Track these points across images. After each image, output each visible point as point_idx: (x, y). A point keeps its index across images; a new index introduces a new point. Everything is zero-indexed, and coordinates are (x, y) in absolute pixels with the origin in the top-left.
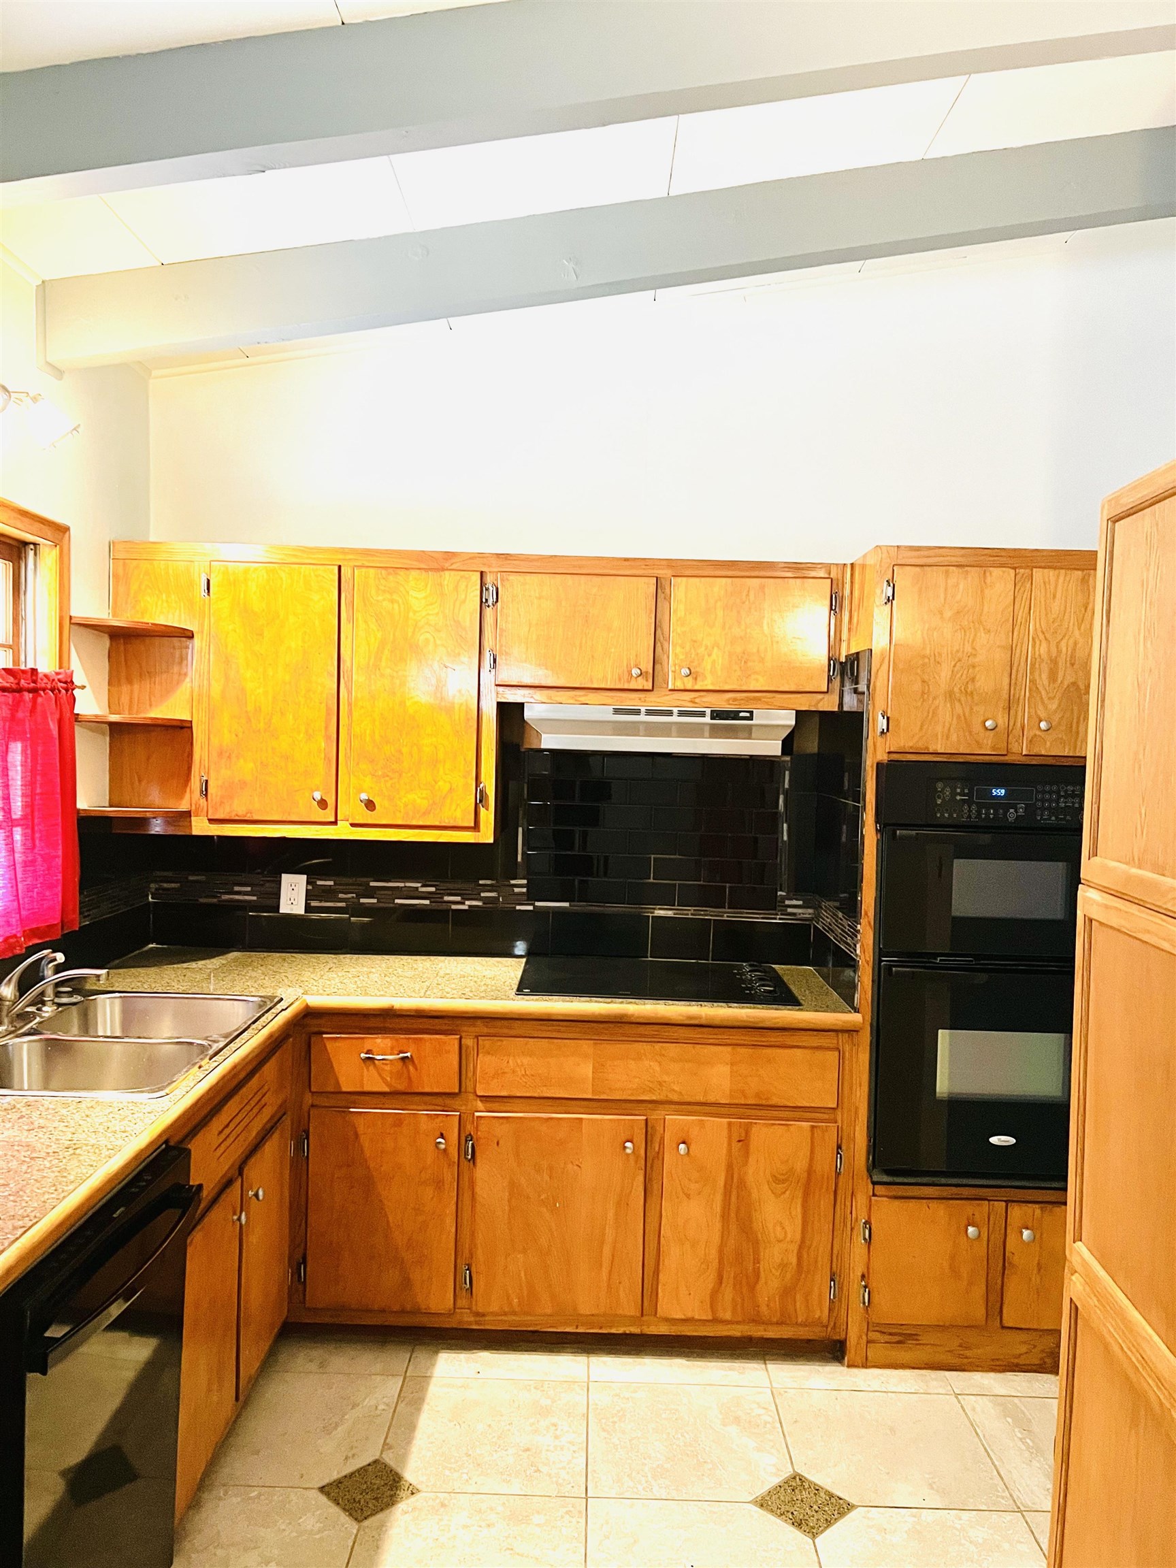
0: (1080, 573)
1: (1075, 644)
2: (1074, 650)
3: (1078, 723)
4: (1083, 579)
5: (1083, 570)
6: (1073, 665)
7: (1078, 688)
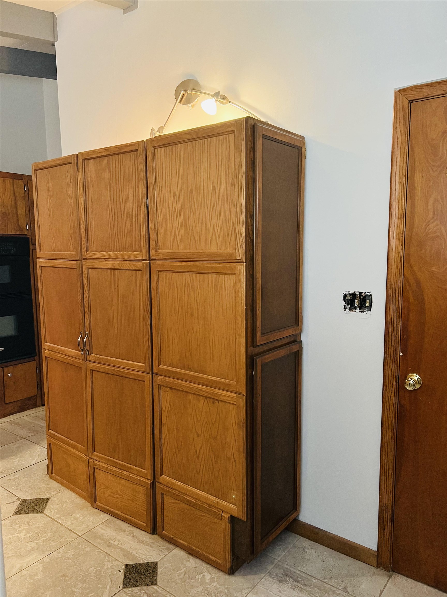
0: (2, 178)
1: (4, 200)
2: (3, 201)
3: (7, 224)
4: (3, 180)
5: (3, 178)
6: (4, 206)
7: (6, 214)
